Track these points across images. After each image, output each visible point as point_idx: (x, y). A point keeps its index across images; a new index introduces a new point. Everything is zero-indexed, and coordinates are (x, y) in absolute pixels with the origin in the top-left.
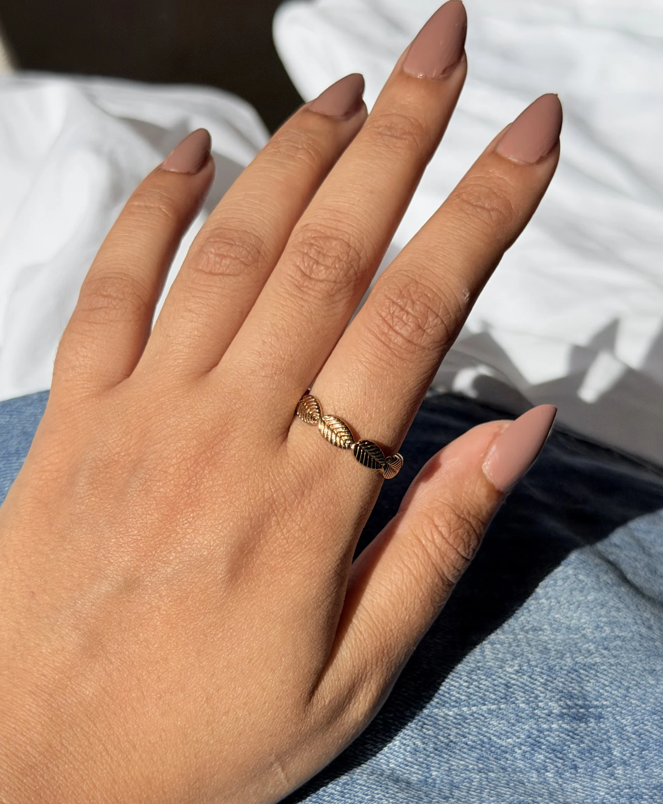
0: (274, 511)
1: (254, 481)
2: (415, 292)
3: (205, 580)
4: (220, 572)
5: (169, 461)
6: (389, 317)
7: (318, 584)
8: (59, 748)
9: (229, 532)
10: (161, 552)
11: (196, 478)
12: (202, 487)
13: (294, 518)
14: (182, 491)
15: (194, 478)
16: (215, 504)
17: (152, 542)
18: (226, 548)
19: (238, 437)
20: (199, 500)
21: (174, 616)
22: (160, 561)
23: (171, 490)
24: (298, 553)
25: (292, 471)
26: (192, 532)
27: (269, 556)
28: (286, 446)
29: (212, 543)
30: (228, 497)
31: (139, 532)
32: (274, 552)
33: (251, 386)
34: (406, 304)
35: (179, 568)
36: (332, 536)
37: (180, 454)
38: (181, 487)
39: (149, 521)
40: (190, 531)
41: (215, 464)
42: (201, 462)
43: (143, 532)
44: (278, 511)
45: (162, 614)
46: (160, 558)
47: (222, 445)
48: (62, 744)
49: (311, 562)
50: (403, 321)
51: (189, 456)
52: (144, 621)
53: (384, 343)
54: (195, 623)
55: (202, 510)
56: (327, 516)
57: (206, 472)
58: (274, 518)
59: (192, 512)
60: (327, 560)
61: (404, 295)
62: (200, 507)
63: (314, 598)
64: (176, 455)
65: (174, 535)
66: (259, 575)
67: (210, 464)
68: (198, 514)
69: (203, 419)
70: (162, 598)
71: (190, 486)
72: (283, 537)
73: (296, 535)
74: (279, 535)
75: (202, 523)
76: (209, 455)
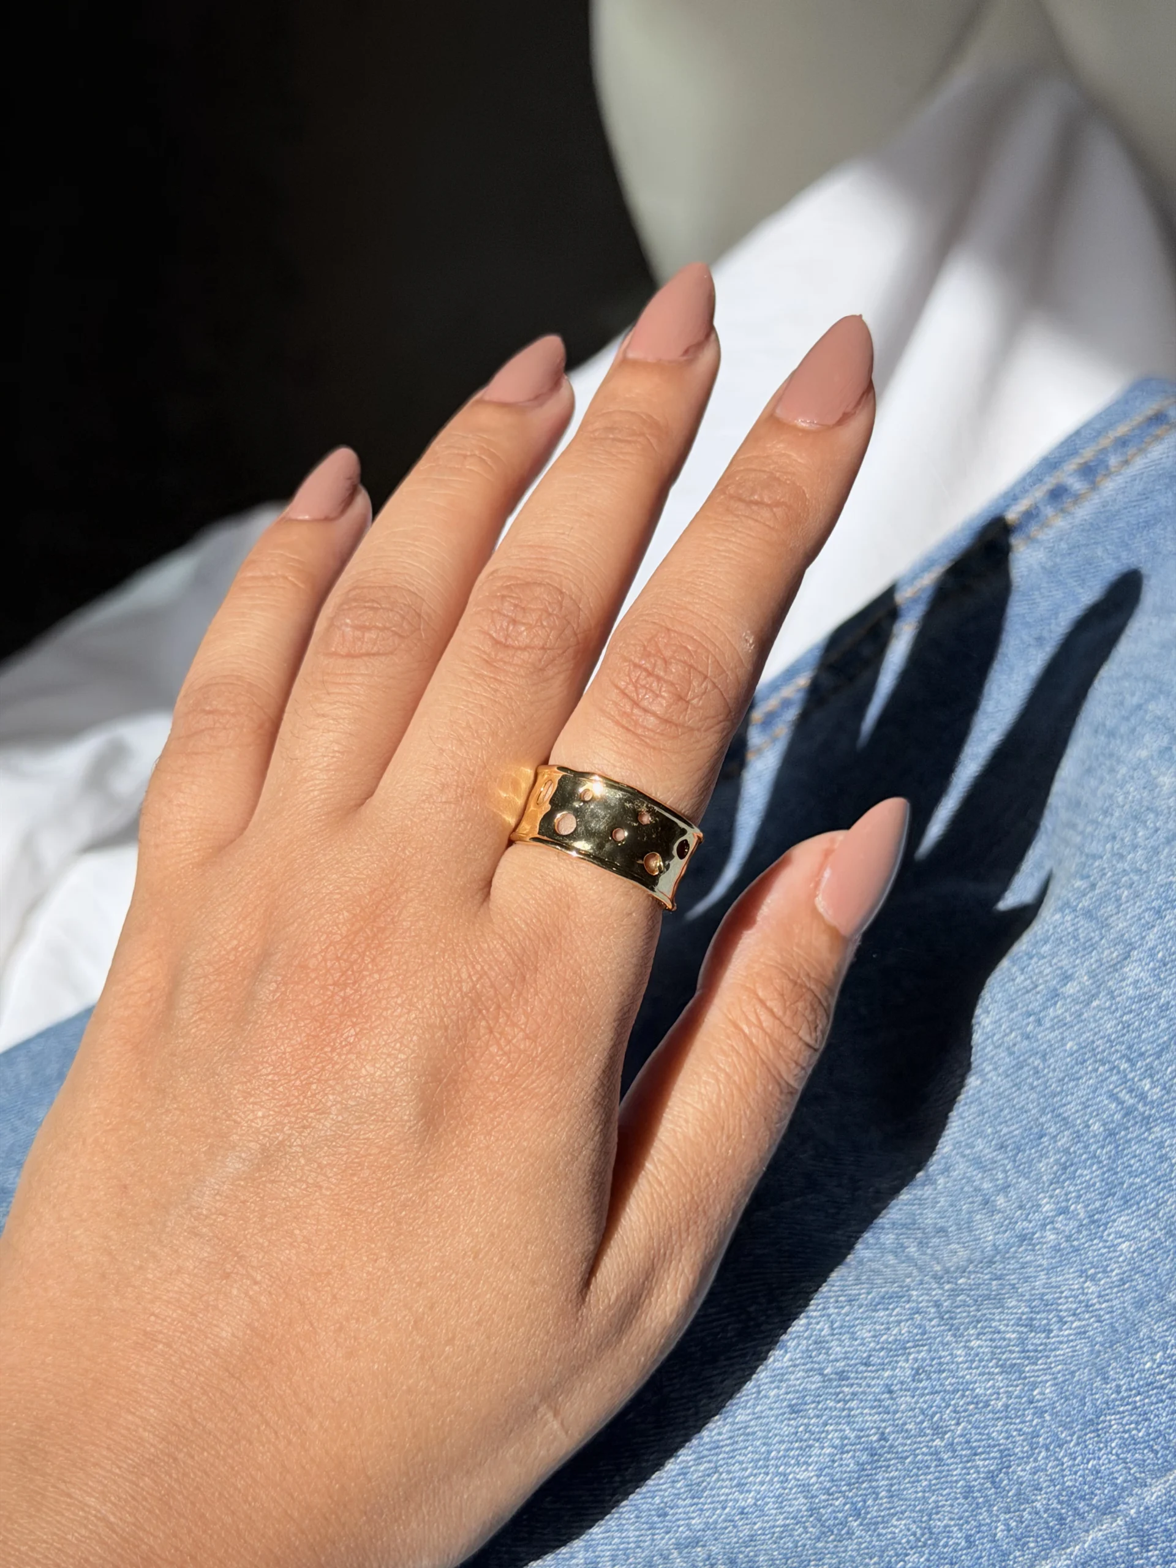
0: (480, 1011)
1: (443, 967)
2: (666, 645)
3: (385, 1133)
4: (406, 1118)
5: (309, 949)
6: (631, 687)
7: (568, 1123)
8: (190, 1426)
9: (413, 1051)
10: (314, 1095)
11: (353, 971)
12: (363, 985)
13: (515, 1020)
14: (334, 994)
15: (350, 973)
16: (386, 1009)
17: (298, 1082)
18: (412, 1079)
19: (412, 900)
20: (361, 1006)
21: (346, 1196)
22: (312, 1111)
23: (315, 997)
24: (530, 1074)
25: (502, 945)
26: (357, 1058)
27: (482, 1084)
28: (489, 908)
29: (388, 1073)
30: (405, 996)
31: (275, 1068)
32: (491, 1078)
33: (426, 820)
34: (655, 665)
35: (344, 1119)
36: (579, 1044)
37: (325, 936)
38: (331, 988)
39: (288, 1050)
40: (354, 1057)
41: (380, 945)
42: (358, 944)
43: (281, 1067)
44: (488, 1010)
45: (325, 1195)
46: (313, 1106)
47: (389, 915)
48: (194, 1420)
49: (552, 1087)
50: (653, 692)
52: (298, 1210)
53: (628, 730)
54: (380, 1204)
55: (366, 1022)
56: (567, 1012)
57: (367, 960)
58: (483, 1023)
59: (354, 1025)
60: (577, 1083)
61: (650, 652)
62: (364, 1017)
63: (565, 1146)
64: (319, 938)
65: (330, 1066)
66: (472, 1116)
67: (373, 946)
68: (361, 1030)
69: (356, 878)
70: (322, 1169)
71: (346, 985)
72: (500, 1053)
73: (522, 1047)
74: (494, 1049)
75: (370, 1042)
76: (369, 933)
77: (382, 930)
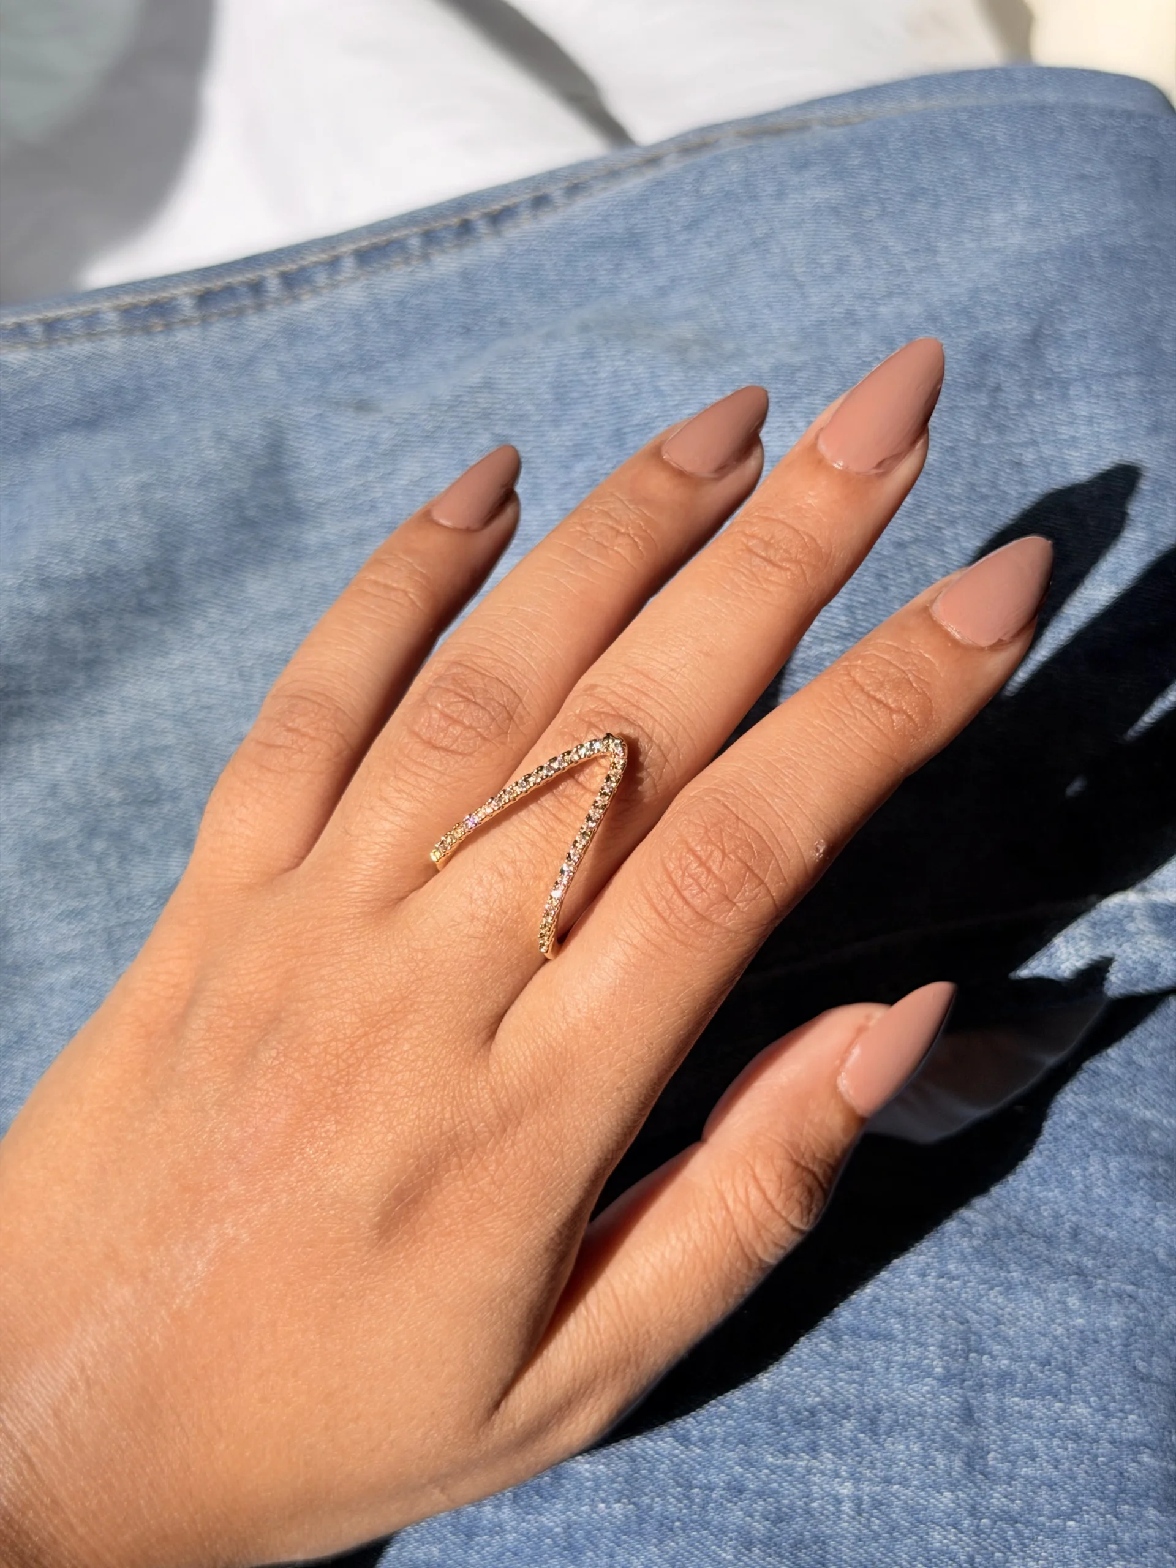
2: (732, 837)
28: (491, 1049)
34: (709, 856)
50: (700, 885)
51: (343, 1036)
53: (661, 915)
61: (710, 839)
64: (324, 1029)
72: (466, 1188)
74: (460, 1183)
77: (386, 1042)
